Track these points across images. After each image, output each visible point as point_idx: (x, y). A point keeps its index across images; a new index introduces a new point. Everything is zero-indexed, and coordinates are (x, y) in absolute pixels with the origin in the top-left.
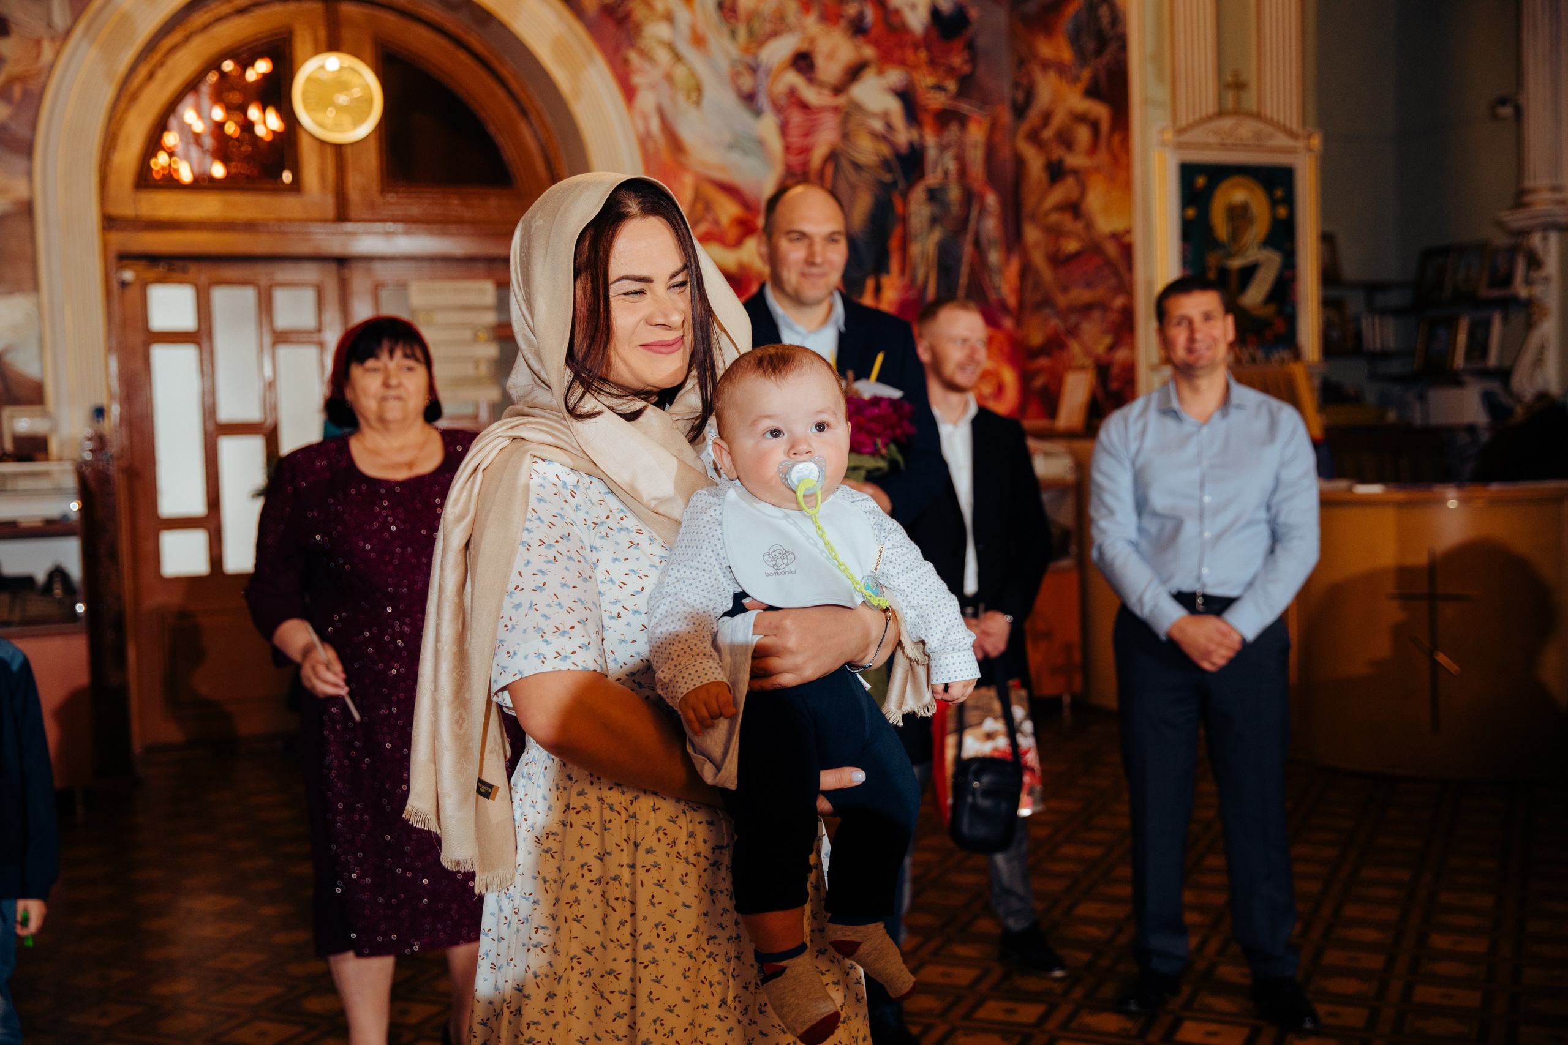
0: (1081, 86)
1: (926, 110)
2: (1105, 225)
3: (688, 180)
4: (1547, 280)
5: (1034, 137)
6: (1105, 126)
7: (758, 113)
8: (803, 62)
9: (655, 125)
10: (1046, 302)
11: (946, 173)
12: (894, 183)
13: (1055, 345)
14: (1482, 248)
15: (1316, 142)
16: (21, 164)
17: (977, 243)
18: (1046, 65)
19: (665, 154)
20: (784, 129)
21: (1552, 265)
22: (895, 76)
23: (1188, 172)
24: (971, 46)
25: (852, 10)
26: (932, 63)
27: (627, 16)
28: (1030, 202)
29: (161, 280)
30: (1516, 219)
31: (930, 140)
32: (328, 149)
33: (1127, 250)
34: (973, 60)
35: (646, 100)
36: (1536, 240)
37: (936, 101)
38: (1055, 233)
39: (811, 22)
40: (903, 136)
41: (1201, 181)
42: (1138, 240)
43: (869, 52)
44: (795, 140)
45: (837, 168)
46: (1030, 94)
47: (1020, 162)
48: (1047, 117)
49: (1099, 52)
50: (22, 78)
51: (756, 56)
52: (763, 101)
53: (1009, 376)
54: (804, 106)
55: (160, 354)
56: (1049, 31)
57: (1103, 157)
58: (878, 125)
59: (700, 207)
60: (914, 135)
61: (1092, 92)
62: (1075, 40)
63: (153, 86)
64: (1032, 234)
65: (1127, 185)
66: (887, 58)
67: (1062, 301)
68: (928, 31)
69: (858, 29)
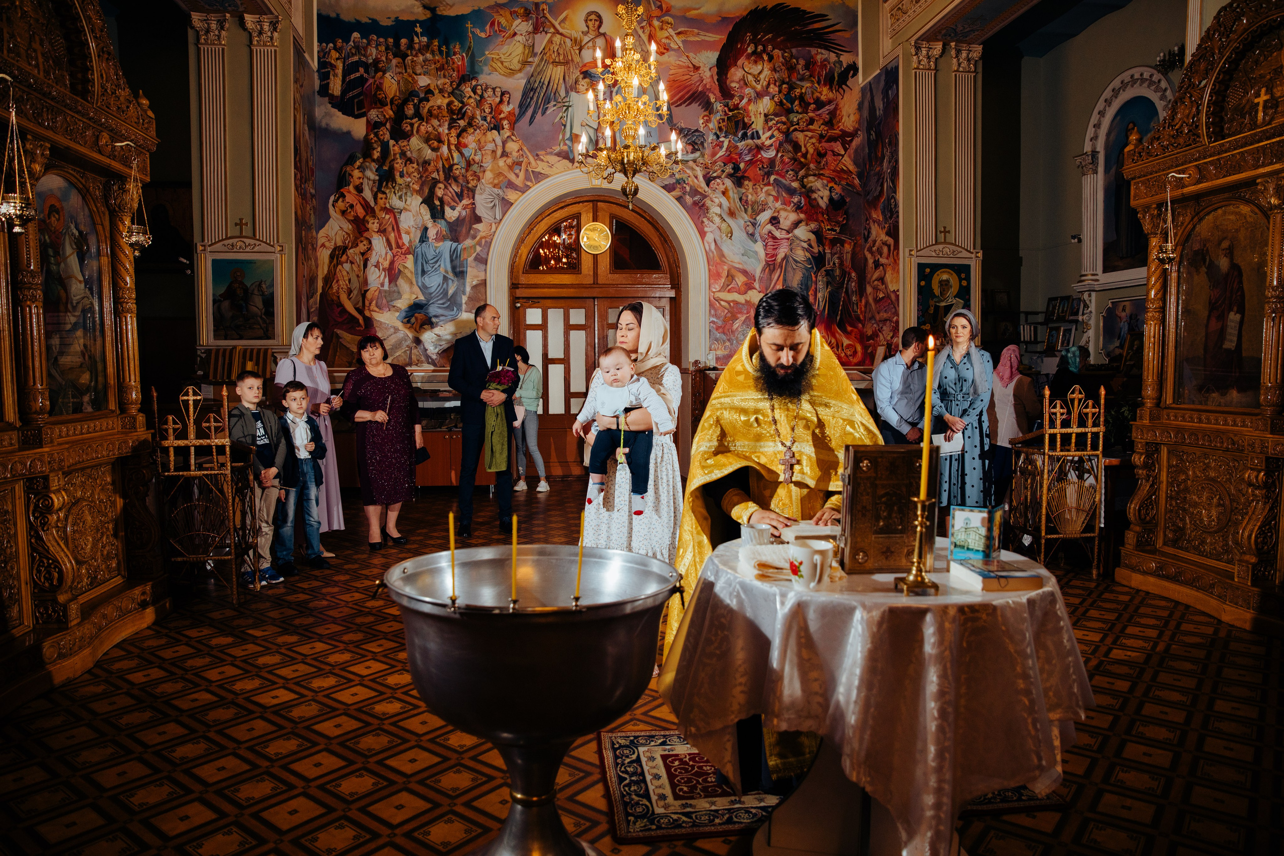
0: (885, 231)
1: (826, 238)
2: (892, 287)
3: (726, 267)
4: (1091, 312)
5: (870, 250)
6: (892, 248)
7: (756, 241)
8: (774, 221)
9: (713, 246)
10: (873, 317)
11: (834, 264)
12: (812, 268)
13: (875, 335)
14: (1067, 298)
15: (980, 255)
16: (482, 267)
17: (847, 292)
18: (874, 222)
19: (717, 259)
20: (766, 246)
21: (1093, 307)
22: (813, 226)
23: (921, 267)
24: (846, 213)
25: (796, 200)
26: (829, 220)
27: (704, 205)
28: (869, 276)
29: (530, 307)
30: (1078, 287)
31: (828, 251)
32: (591, 258)
33: (897, 296)
34: (847, 219)
35: (709, 237)
36: (1086, 296)
37: (831, 235)
38: (876, 289)
39: (778, 205)
40: (816, 250)
41: (928, 270)
42: (901, 294)
43: (802, 216)
44: (770, 251)
45: (787, 261)
46: (869, 232)
47: (866, 259)
48: (875, 242)
49: (891, 218)
50: (485, 237)
51: (755, 219)
52: (757, 236)
53: (859, 348)
54: (774, 238)
55: (529, 333)
56: (876, 209)
57: (891, 259)
58: (805, 245)
59: (730, 278)
60: (821, 249)
61: (888, 234)
62: (883, 213)
63: (531, 236)
64: (869, 290)
65: (898, 272)
66: (810, 219)
67: (878, 318)
68: (827, 207)
69: (798, 208)
